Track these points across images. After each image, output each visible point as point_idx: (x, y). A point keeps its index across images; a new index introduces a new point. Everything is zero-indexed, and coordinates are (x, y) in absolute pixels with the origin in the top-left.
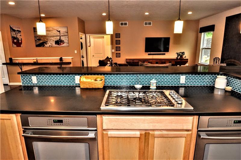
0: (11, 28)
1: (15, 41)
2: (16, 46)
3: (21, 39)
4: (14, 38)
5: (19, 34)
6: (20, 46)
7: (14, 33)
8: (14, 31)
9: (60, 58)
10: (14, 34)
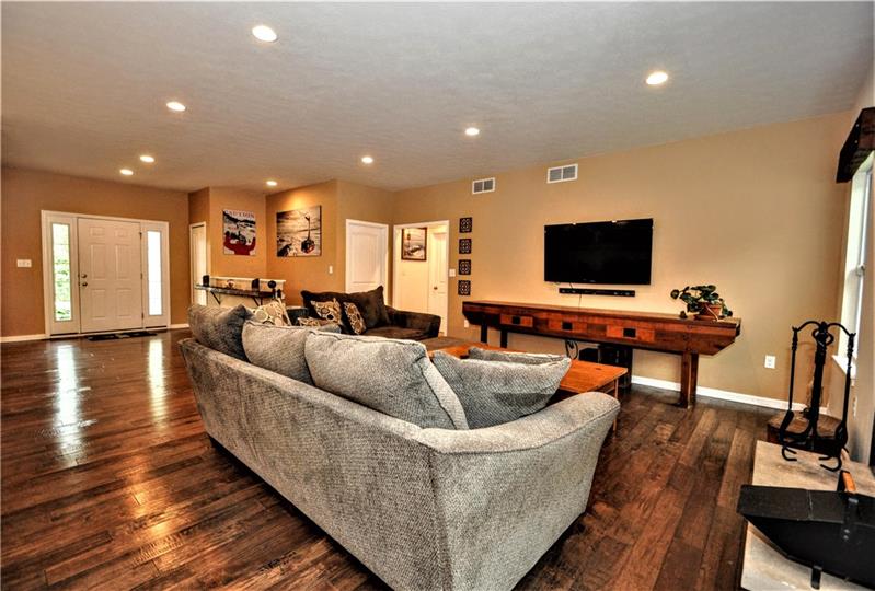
0: (224, 214)
1: (233, 242)
2: (233, 252)
3: (254, 239)
4: (229, 236)
5: (249, 228)
6: (248, 254)
7: (234, 225)
8: (235, 221)
9: (252, 280)
10: (232, 228)
